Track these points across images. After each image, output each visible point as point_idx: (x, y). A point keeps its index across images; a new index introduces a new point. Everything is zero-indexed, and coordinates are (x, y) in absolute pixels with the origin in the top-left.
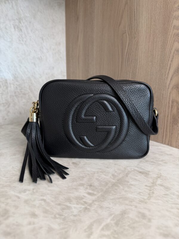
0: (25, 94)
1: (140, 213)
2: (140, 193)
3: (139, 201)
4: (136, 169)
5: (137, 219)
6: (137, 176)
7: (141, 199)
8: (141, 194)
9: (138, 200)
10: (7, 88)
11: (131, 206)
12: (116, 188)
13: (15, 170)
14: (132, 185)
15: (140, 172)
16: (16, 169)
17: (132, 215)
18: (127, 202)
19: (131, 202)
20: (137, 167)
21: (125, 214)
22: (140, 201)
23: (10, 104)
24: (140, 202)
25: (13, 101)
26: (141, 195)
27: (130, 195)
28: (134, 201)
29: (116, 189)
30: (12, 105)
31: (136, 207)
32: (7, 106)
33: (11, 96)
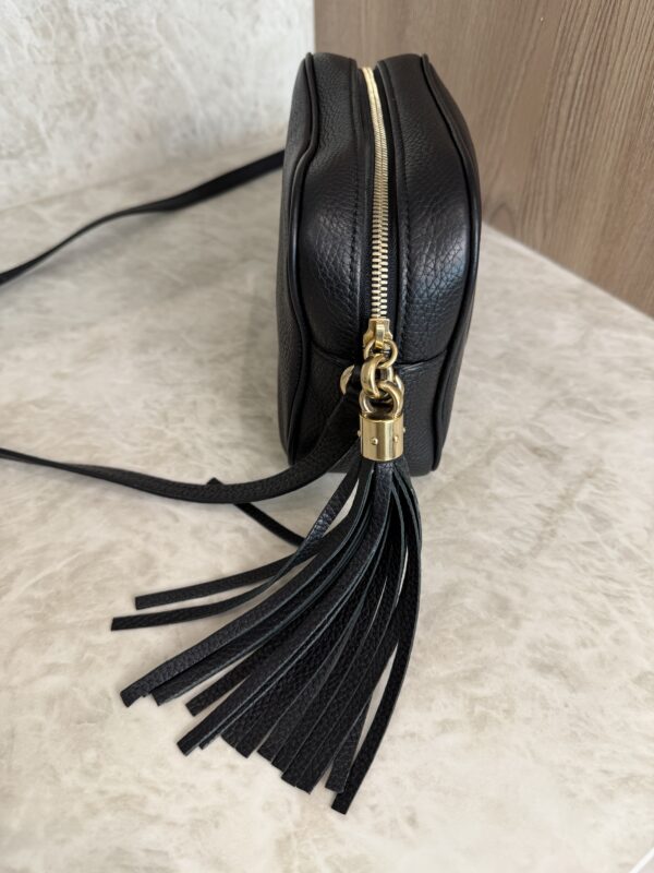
0: (144, 55)
1: (495, 595)
2: (514, 529)
3: (502, 557)
4: (527, 434)
5: (483, 615)
6: (519, 465)
7: (511, 552)
8: (516, 534)
9: (502, 553)
10: (72, 35)
11: (477, 570)
12: (446, 505)
13: (152, 417)
14: (496, 498)
15: (535, 450)
16: (154, 413)
17: (472, 601)
18: (468, 558)
19: (480, 558)
20: (532, 428)
21: (455, 594)
22: (506, 559)
23: (94, 104)
24: (505, 563)
25: (106, 90)
26: (515, 539)
27: (481, 536)
28: (488, 557)
29: (445, 510)
30: (101, 106)
31: (489, 576)
32: (85, 114)
33: (92, 69)
